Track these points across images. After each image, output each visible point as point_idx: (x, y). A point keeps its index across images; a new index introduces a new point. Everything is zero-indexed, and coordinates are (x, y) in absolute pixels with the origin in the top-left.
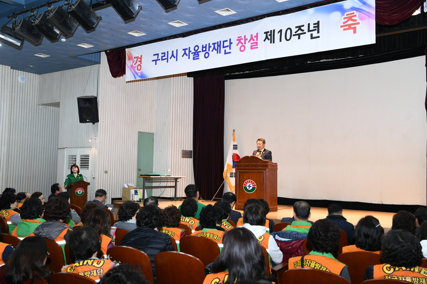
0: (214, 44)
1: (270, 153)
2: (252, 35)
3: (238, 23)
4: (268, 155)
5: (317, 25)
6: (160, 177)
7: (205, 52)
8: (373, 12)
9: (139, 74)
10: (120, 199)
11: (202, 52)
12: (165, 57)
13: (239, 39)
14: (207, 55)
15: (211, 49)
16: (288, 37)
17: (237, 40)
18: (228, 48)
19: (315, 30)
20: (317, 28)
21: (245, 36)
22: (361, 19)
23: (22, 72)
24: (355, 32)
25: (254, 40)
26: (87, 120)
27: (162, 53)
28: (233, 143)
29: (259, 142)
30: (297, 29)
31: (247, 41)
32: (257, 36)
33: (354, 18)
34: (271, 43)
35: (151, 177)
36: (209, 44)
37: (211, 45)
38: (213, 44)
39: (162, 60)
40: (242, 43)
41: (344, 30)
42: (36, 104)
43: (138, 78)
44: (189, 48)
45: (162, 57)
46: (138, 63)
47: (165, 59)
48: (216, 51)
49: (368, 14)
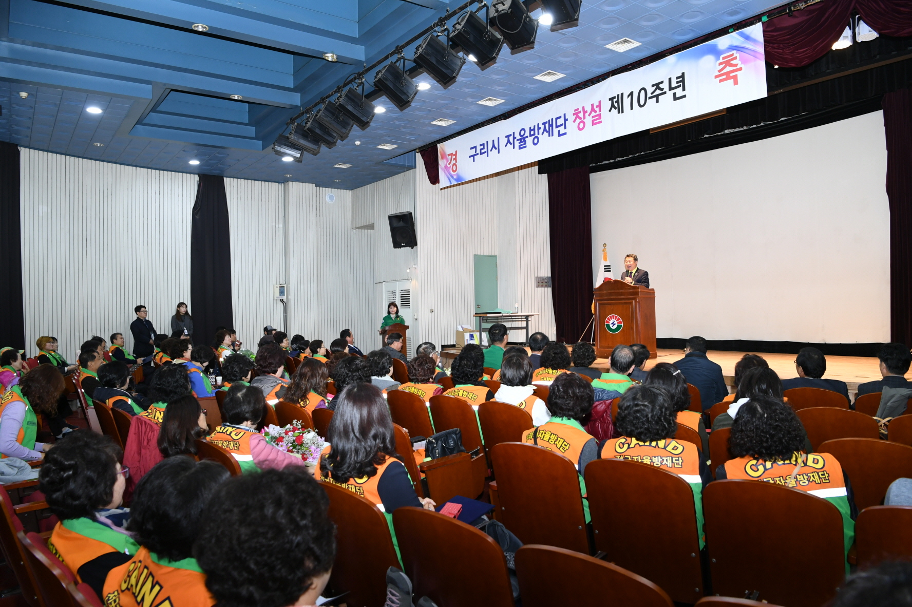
0: (544, 124)
1: (646, 274)
2: (592, 105)
3: (574, 90)
4: (643, 278)
5: (681, 79)
6: (501, 315)
7: (533, 137)
8: (761, 50)
9: (455, 177)
10: (453, 346)
11: (530, 137)
12: (484, 149)
13: (576, 114)
14: (536, 141)
15: (541, 131)
16: (642, 102)
17: (574, 114)
18: (563, 127)
19: (680, 86)
20: (681, 83)
21: (583, 108)
22: (744, 61)
23: (330, 189)
24: (736, 83)
25: (596, 112)
26: (402, 244)
27: (481, 145)
28: (603, 263)
29: (628, 259)
30: (655, 87)
31: (587, 115)
32: (599, 106)
33: (733, 62)
34: (619, 112)
35: (488, 315)
36: (538, 124)
37: (541, 126)
38: (543, 124)
39: (481, 154)
40: (580, 118)
41: (721, 81)
42: (349, 228)
43: (454, 183)
44: (514, 133)
45: (481, 150)
46: (453, 162)
47: (485, 153)
48: (547, 133)
49: (754, 53)
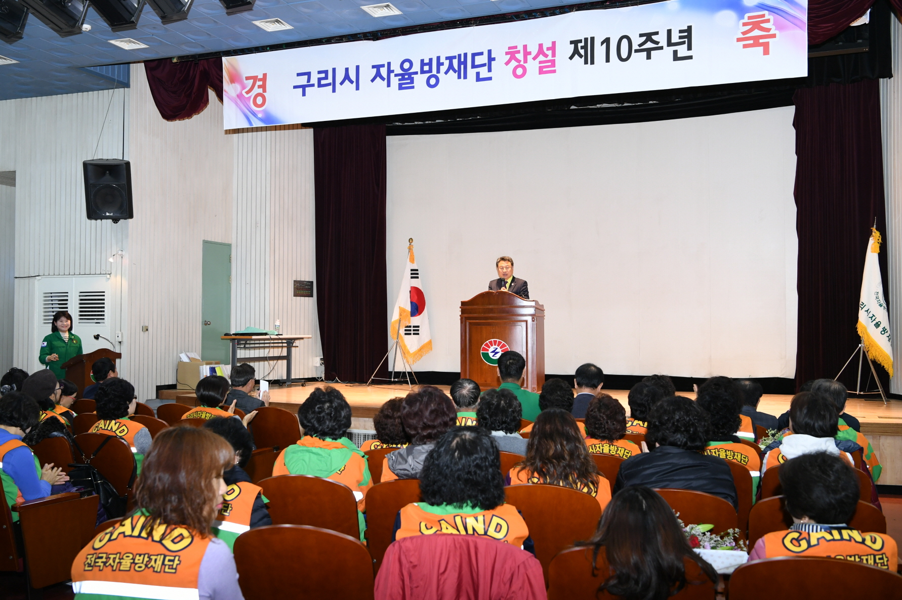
0: (450, 59)
2: (541, 46)
3: (509, 19)
4: (522, 290)
5: (686, 34)
7: (428, 75)
8: (805, 18)
9: (260, 115)
10: (173, 387)
11: (421, 73)
12: (327, 80)
13: (512, 53)
14: (433, 81)
15: (443, 69)
16: (624, 55)
17: (507, 53)
18: (486, 68)
19: (683, 43)
20: (686, 40)
21: (525, 47)
22: (779, 27)
24: (766, 52)
25: (546, 56)
26: (108, 214)
27: (319, 72)
28: (410, 266)
29: (503, 264)
30: (644, 38)
31: (530, 58)
32: (553, 48)
33: (764, 25)
34: (586, 63)
36: (438, 58)
37: (442, 60)
38: (447, 58)
39: (320, 85)
40: (518, 61)
41: (745, 46)
43: (257, 124)
44: (389, 63)
45: (320, 80)
46: (257, 90)
47: (329, 85)
48: (455, 73)
49: (794, 20)
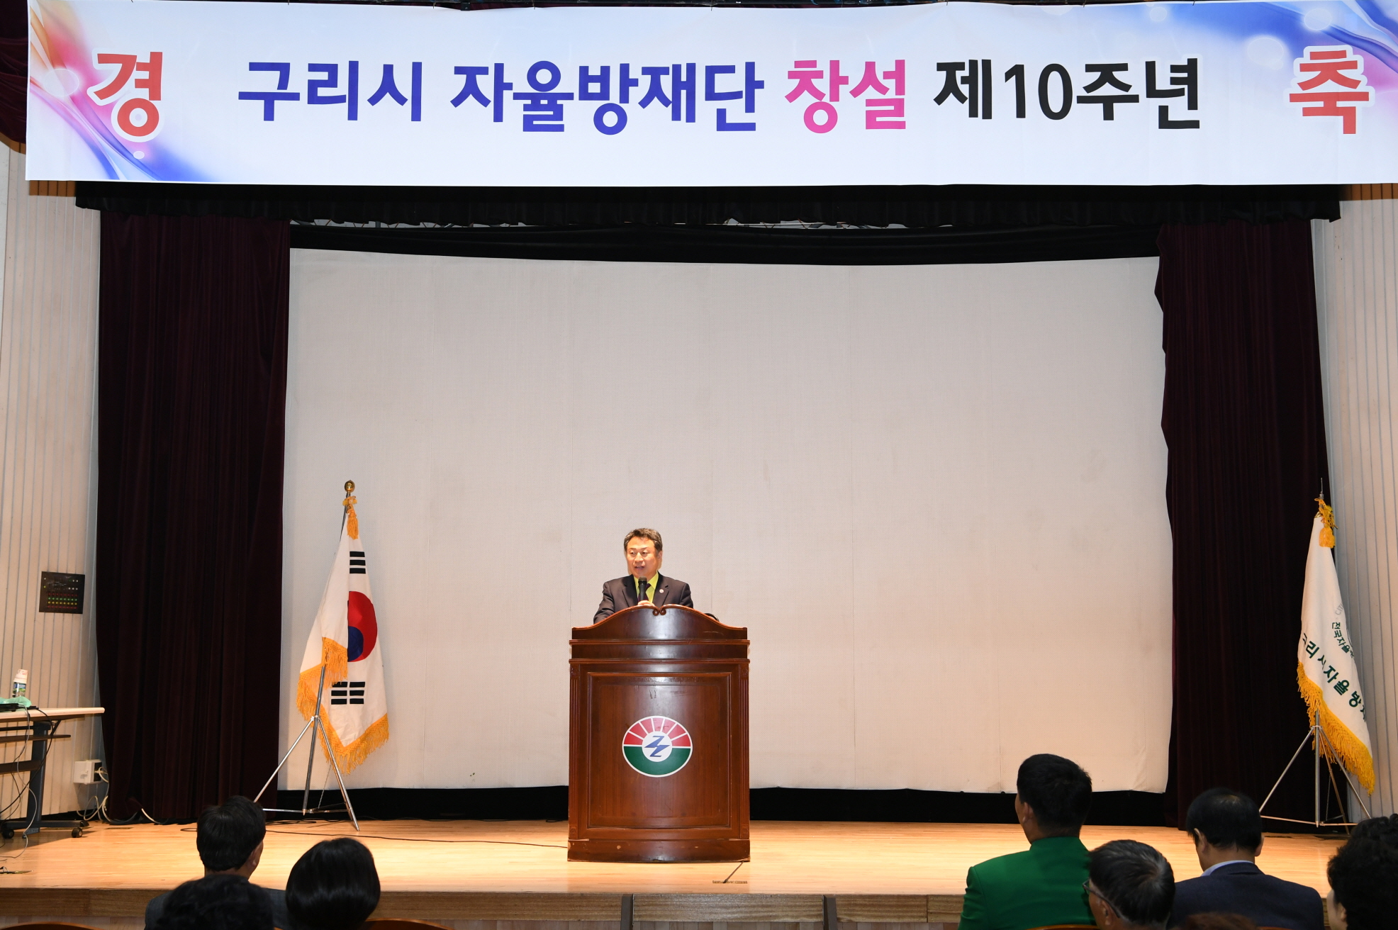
0: (655, 73)
2: (870, 67)
3: (797, 1)
5: (1185, 75)
7: (598, 103)
9: (138, 154)
11: (581, 98)
12: (333, 87)
13: (804, 75)
14: (610, 119)
15: (637, 93)
16: (1056, 104)
17: (792, 75)
18: (741, 102)
19: (1179, 93)
20: (1186, 87)
21: (835, 65)
22: (1375, 80)
24: (1350, 128)
25: (883, 90)
27: (313, 68)
28: (347, 545)
29: (637, 544)
30: (1096, 76)
31: (844, 90)
32: (899, 72)
33: (1345, 73)
34: (973, 113)
36: (625, 69)
37: (634, 73)
38: (646, 71)
39: (313, 99)
40: (818, 94)
41: (1307, 112)
44: (500, 67)
45: (313, 85)
46: (130, 91)
47: (337, 100)
48: (667, 106)
